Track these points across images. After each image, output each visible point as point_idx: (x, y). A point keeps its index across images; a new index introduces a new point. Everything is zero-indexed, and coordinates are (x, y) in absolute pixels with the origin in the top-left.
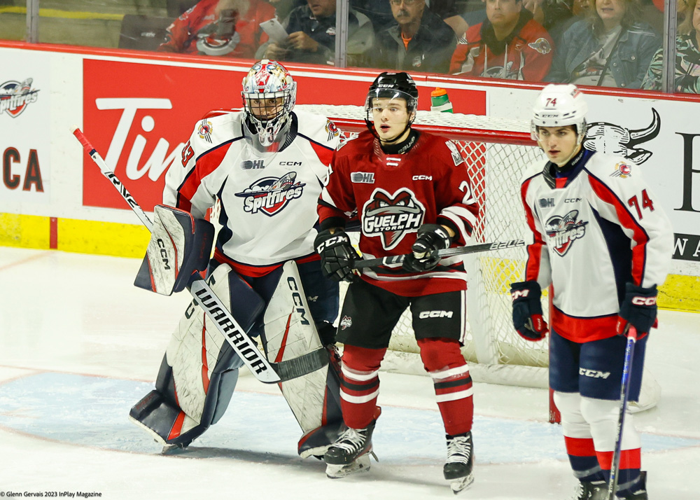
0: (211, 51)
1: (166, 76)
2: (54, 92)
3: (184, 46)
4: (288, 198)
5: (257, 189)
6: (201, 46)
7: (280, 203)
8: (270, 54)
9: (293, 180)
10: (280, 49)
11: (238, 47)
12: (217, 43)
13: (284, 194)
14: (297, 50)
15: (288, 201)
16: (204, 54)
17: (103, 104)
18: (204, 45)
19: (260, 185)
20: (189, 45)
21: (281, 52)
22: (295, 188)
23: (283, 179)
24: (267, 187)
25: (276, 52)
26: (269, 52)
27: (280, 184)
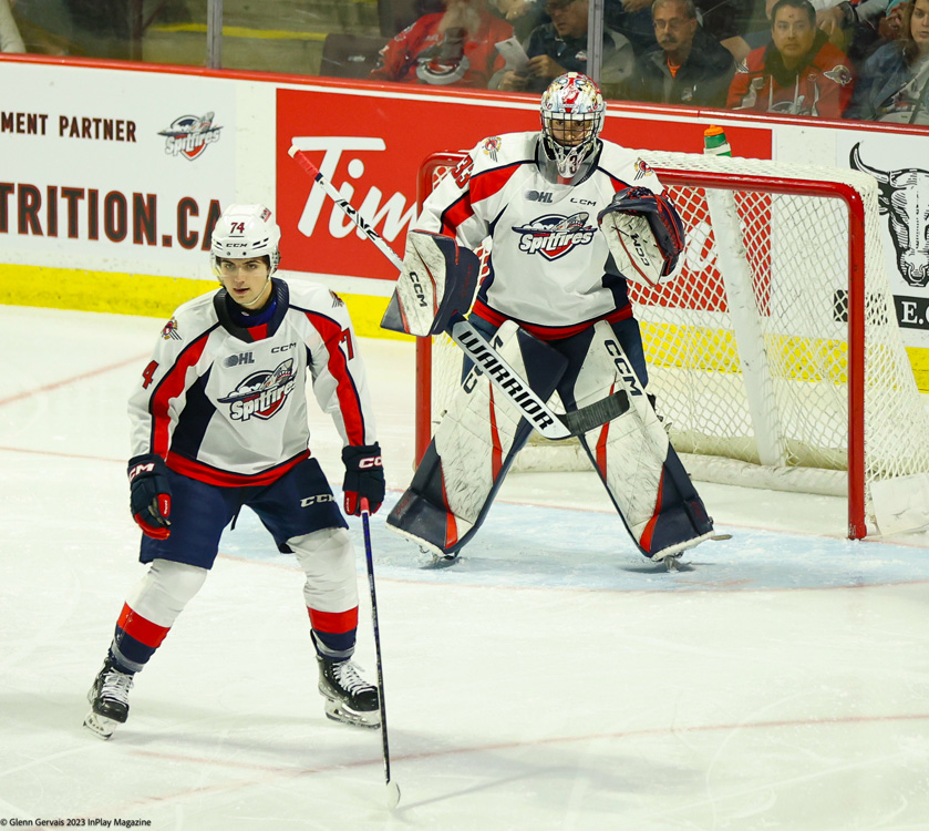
0: (435, 79)
1: (379, 110)
2: (241, 130)
3: (401, 74)
4: (574, 242)
5: (538, 226)
6: (422, 73)
7: (564, 247)
8: (506, 85)
9: (584, 222)
10: (520, 79)
11: (467, 74)
12: (441, 70)
13: (570, 236)
14: (540, 78)
15: (574, 245)
16: (425, 83)
17: (300, 144)
18: (425, 72)
19: (543, 223)
20: (408, 71)
21: (521, 82)
22: (584, 232)
23: (571, 219)
24: (551, 226)
25: (515, 82)
26: (505, 82)
27: (567, 224)
